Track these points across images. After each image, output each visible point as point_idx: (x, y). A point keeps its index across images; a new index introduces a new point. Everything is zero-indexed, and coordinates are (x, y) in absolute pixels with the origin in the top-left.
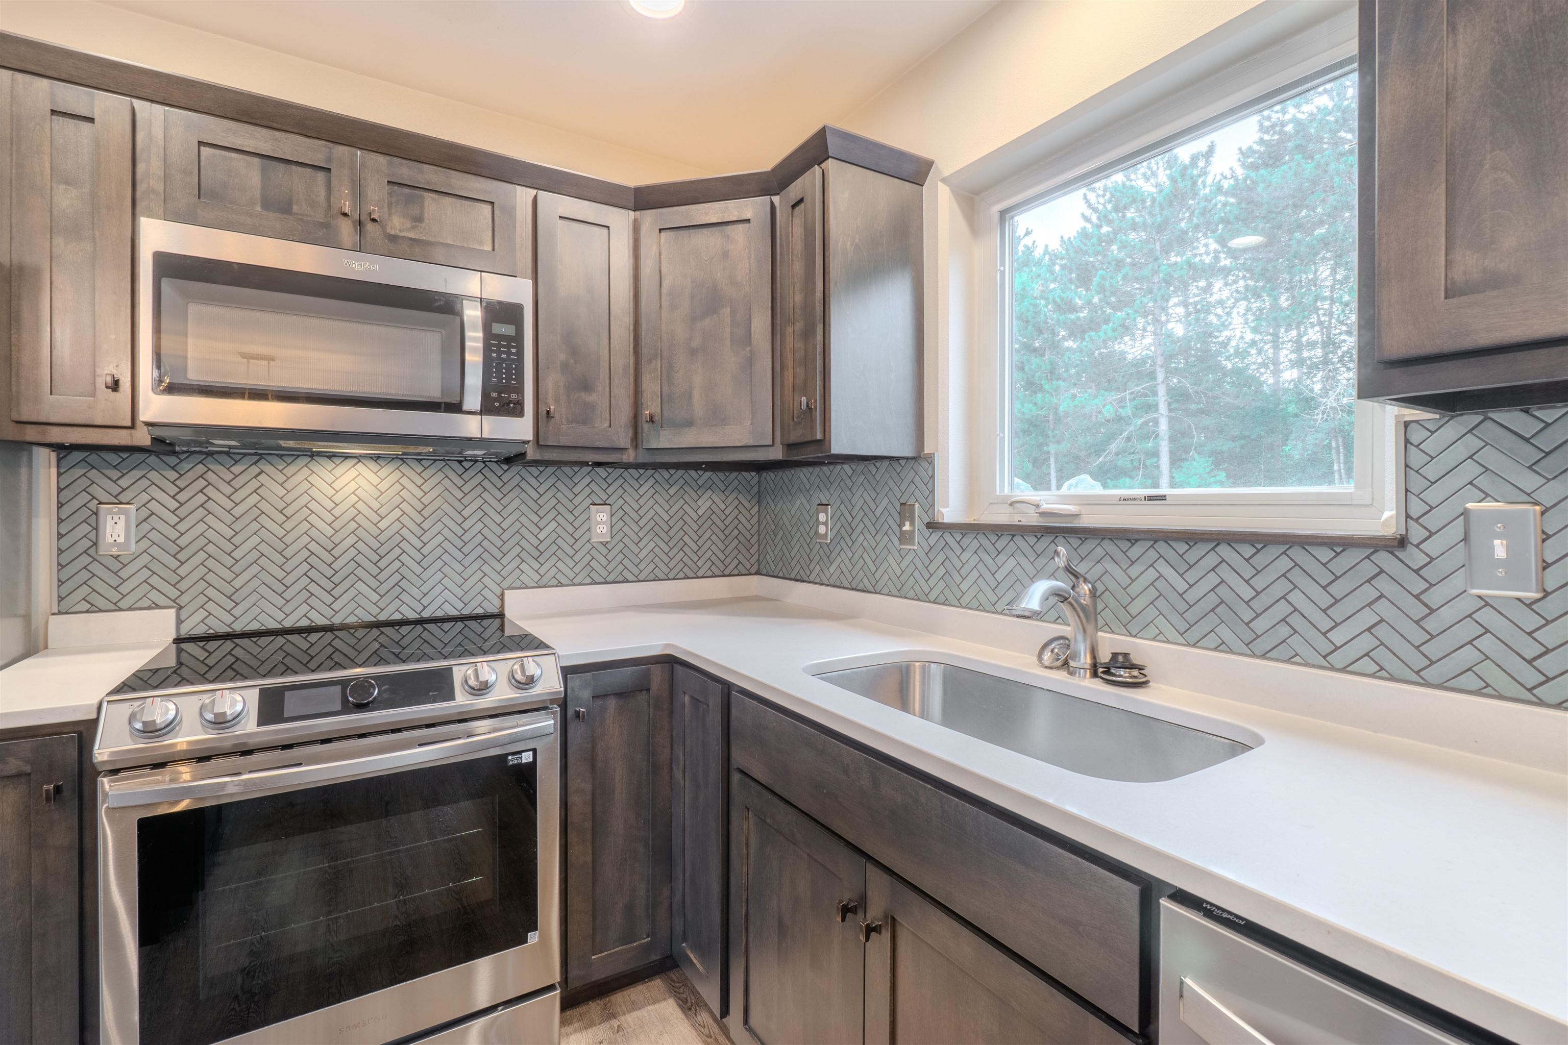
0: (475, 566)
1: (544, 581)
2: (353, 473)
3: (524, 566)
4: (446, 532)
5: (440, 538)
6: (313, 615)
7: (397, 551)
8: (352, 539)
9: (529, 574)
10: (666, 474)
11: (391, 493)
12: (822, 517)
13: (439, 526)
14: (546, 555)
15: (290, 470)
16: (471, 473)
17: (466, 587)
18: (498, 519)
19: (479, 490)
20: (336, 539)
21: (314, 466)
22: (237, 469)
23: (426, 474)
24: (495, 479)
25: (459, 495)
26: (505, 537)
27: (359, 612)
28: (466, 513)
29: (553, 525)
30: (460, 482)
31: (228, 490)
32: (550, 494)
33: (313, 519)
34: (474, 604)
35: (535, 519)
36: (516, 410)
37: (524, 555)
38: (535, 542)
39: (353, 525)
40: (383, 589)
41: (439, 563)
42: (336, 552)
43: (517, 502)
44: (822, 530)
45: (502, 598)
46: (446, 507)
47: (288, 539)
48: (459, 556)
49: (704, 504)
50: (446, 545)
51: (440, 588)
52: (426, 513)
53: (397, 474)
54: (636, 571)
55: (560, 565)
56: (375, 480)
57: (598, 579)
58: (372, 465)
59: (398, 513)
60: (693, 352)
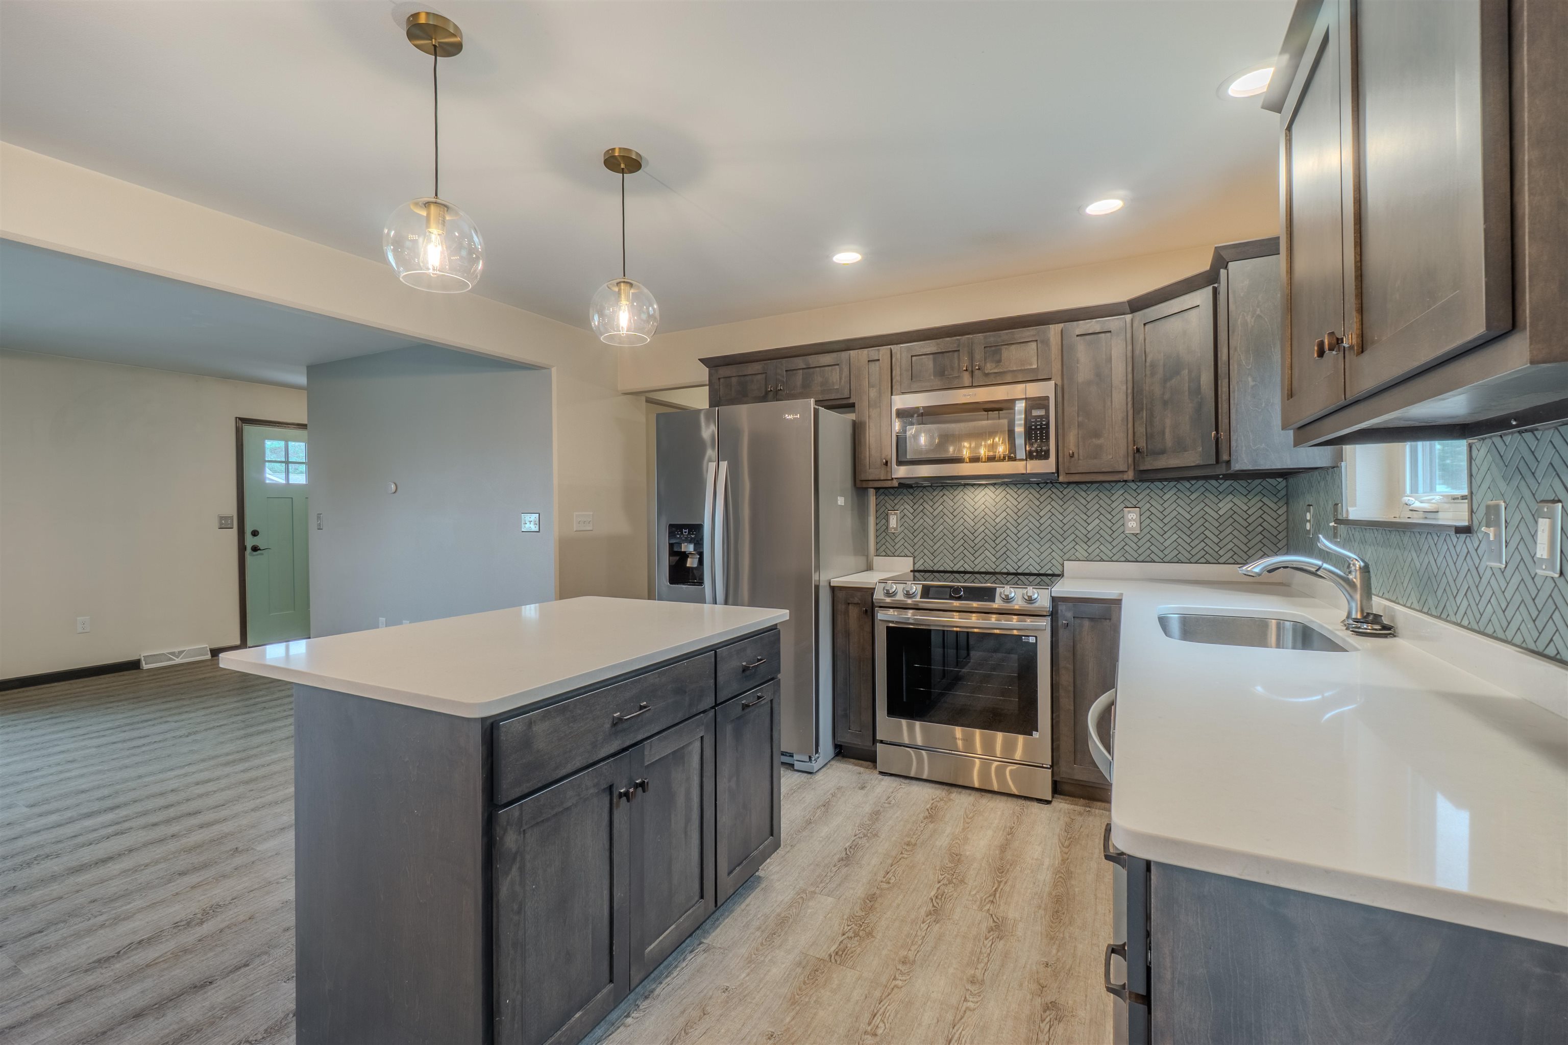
0: (1047, 545)
1: (1092, 557)
2: (983, 493)
3: (1077, 547)
4: (1030, 525)
5: (1027, 528)
6: (966, 566)
7: (1005, 535)
8: (983, 528)
9: (1081, 552)
10: (1188, 485)
11: (1001, 503)
12: (1308, 517)
13: (1027, 521)
14: (1092, 541)
15: (956, 493)
16: (1044, 490)
17: (1042, 557)
18: (1061, 517)
19: (1050, 500)
20: (976, 528)
21: (966, 491)
22: (935, 493)
23: (1020, 492)
24: (1059, 493)
25: (1038, 503)
26: (1065, 528)
27: (986, 566)
28: (1042, 514)
29: (1097, 521)
30: (1038, 496)
31: (931, 504)
32: (1094, 501)
33: (965, 517)
34: (1047, 568)
35: (1085, 517)
36: (1045, 455)
37: (1077, 540)
38: (1085, 532)
39: (983, 520)
40: (998, 555)
41: (1027, 543)
42: (976, 534)
43: (1073, 507)
44: (1308, 526)
45: (1063, 565)
46: (1030, 510)
47: (955, 527)
48: (1038, 539)
49: (1225, 506)
50: (1031, 532)
51: (1027, 557)
52: (1019, 514)
53: (1005, 492)
54: (1162, 556)
55: (1102, 547)
56: (993, 496)
57: (1129, 558)
58: (992, 488)
59: (1005, 514)
60: (1165, 403)
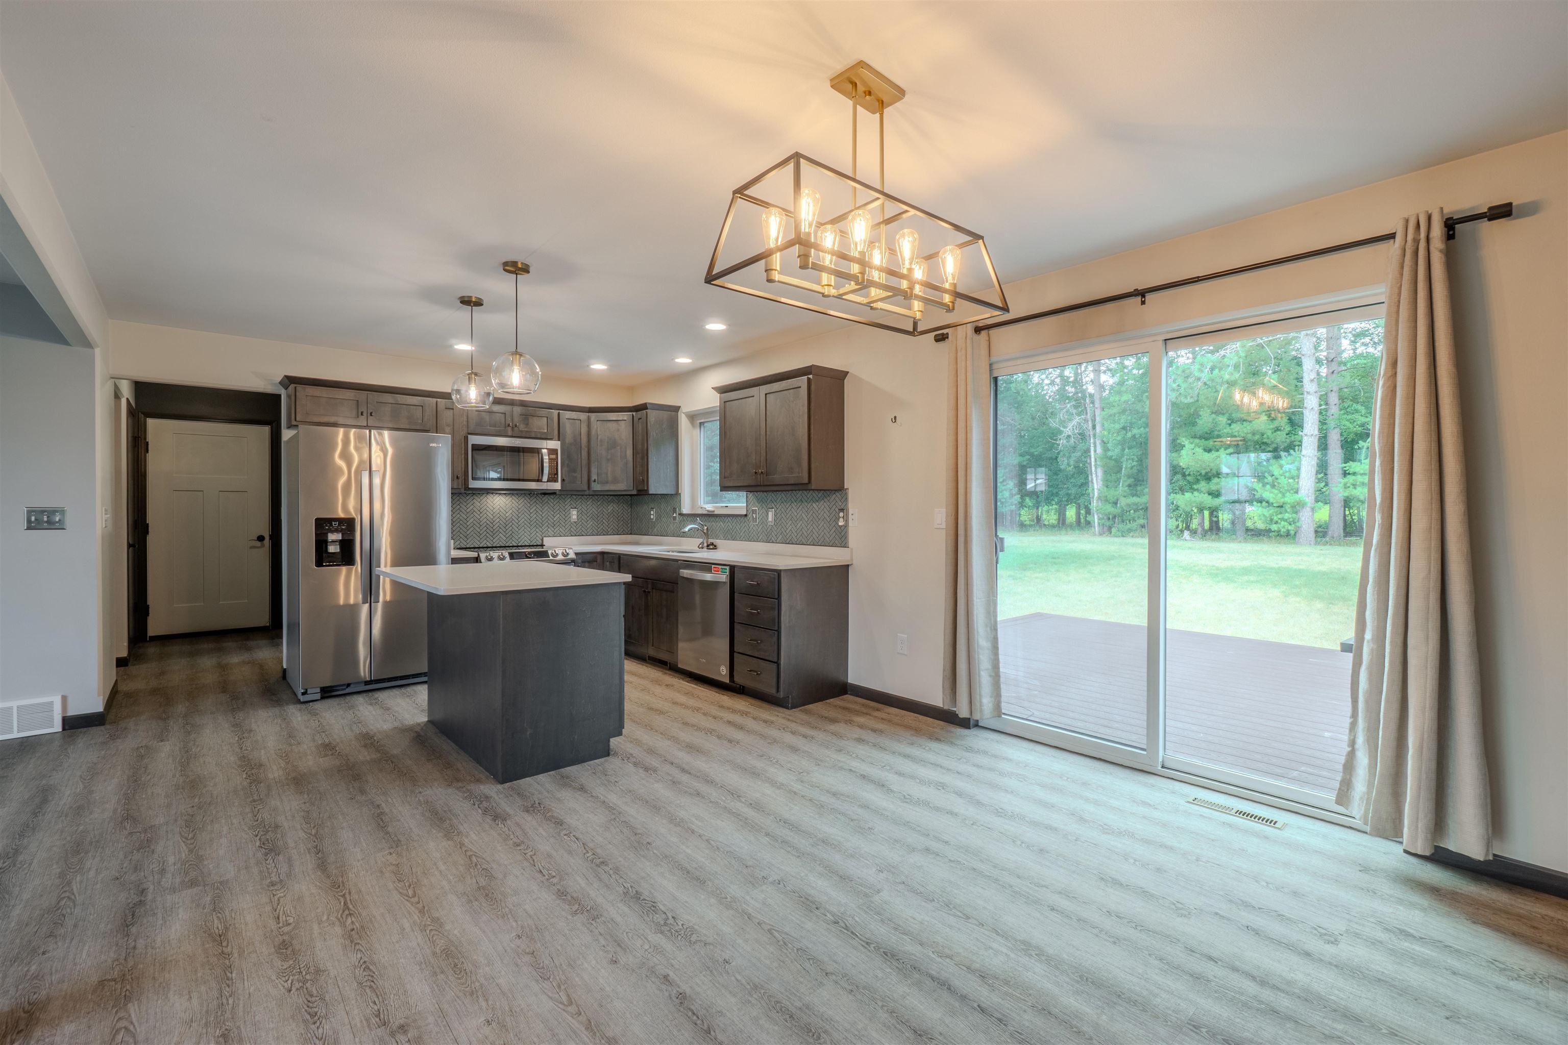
0: (534, 529)
1: (555, 535)
2: (498, 498)
3: (549, 529)
4: (525, 517)
5: (523, 520)
6: (488, 543)
7: (511, 524)
8: (498, 520)
9: (551, 533)
10: (596, 497)
11: (509, 504)
12: (652, 513)
13: (523, 515)
14: (556, 526)
15: (482, 498)
16: (532, 498)
17: (531, 536)
18: (541, 513)
19: (535, 503)
20: (494, 520)
21: (488, 496)
22: (467, 498)
23: (519, 498)
24: (540, 500)
25: (529, 505)
26: (543, 519)
27: (500, 543)
28: (531, 511)
29: (559, 515)
30: (529, 501)
31: (465, 504)
32: (557, 505)
33: (487, 513)
34: (534, 542)
35: (553, 513)
36: (556, 481)
37: (549, 526)
38: (553, 521)
39: (499, 515)
40: (507, 536)
41: (523, 528)
42: (494, 524)
43: (547, 508)
44: (652, 517)
45: (542, 540)
46: (525, 509)
47: (481, 520)
48: (529, 526)
49: (610, 508)
50: (525, 522)
51: (523, 536)
52: (519, 511)
53: (511, 499)
54: (586, 532)
55: (560, 529)
56: (505, 501)
57: (573, 534)
58: (504, 496)
59: (511, 511)
60: (608, 460)
